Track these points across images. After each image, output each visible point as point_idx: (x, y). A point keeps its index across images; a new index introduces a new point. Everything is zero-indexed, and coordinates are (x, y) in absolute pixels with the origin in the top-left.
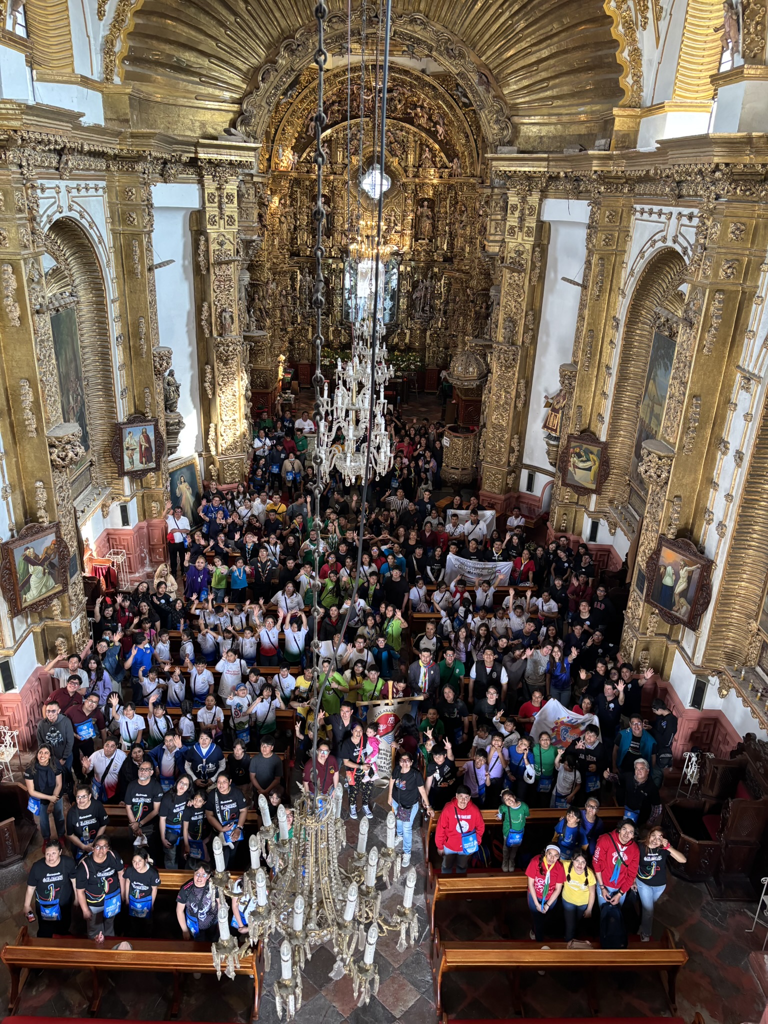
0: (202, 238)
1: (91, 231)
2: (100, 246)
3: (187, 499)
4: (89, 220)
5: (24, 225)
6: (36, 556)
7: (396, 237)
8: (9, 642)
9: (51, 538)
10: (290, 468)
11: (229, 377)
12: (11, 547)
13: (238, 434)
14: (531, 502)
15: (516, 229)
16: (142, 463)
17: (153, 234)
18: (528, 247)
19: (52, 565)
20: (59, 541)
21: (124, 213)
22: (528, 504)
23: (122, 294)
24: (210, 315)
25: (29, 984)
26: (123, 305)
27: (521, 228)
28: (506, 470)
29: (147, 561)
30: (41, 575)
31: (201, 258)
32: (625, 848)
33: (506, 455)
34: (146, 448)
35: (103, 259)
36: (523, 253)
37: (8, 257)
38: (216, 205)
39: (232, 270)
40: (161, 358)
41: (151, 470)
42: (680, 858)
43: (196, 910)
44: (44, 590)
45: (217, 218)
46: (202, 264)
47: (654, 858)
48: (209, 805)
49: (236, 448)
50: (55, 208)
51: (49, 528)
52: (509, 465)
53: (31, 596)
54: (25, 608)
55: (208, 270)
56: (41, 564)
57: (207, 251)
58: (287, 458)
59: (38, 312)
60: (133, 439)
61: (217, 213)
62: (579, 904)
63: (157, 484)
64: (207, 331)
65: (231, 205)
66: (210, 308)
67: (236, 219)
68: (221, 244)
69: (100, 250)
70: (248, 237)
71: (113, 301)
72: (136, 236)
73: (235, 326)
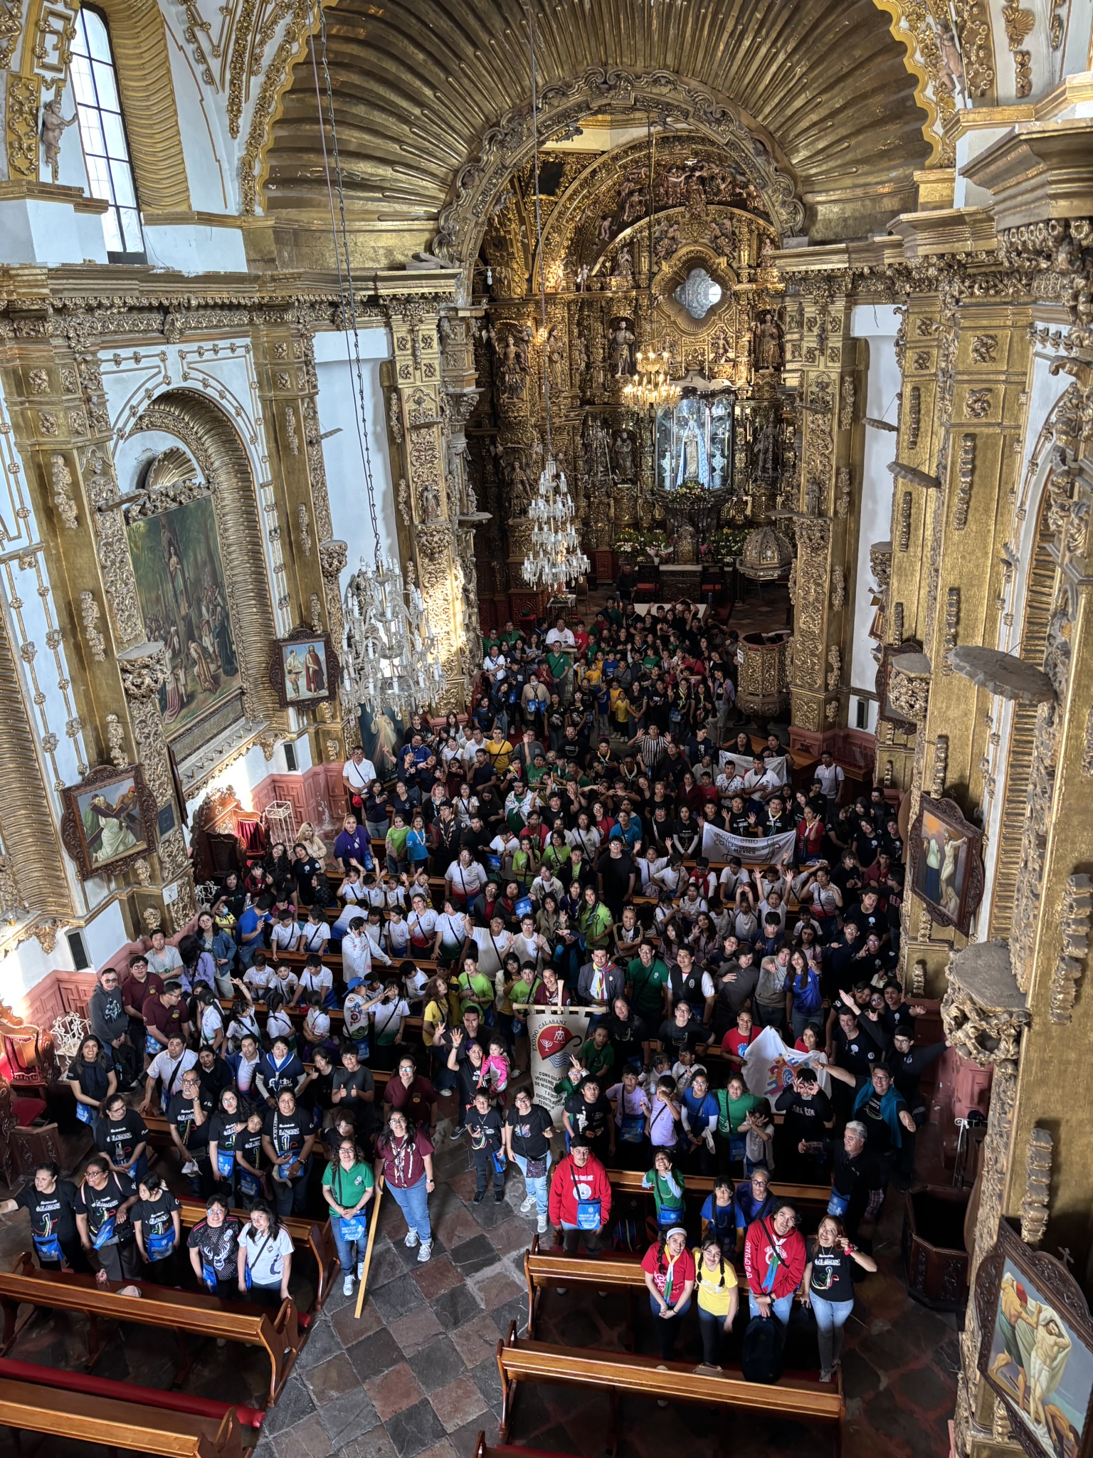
0: (394, 396)
1: (224, 402)
2: (239, 419)
3: (386, 736)
4: (220, 387)
5: (77, 408)
6: (109, 806)
7: (728, 368)
8: (81, 910)
9: (128, 785)
10: (531, 695)
11: (438, 575)
12: (75, 794)
13: (454, 650)
14: (864, 744)
15: (817, 353)
16: (310, 690)
17: (317, 398)
18: (835, 376)
19: (131, 818)
20: (140, 786)
21: (274, 375)
22: (860, 746)
23: (277, 475)
24: (409, 496)
25: (33, 1325)
26: (279, 491)
27: (822, 352)
28: (822, 696)
29: (327, 816)
30: (116, 829)
31: (394, 422)
32: (783, 1241)
33: (822, 675)
34: (315, 671)
35: (246, 435)
36: (828, 385)
37: (58, 447)
38: (409, 352)
39: (435, 437)
40: (330, 555)
41: (323, 699)
42: (867, 1265)
43: (211, 1256)
44: (121, 848)
45: (411, 369)
46: (395, 429)
47: (830, 1262)
48: (266, 1129)
49: (451, 669)
50: (160, 378)
51: (126, 771)
52: (826, 689)
53: (104, 854)
54: (97, 869)
55: (403, 436)
56: (116, 816)
57: (401, 411)
58: (527, 681)
59: (100, 510)
60: (297, 659)
61: (410, 363)
62: (716, 1314)
63: (334, 717)
64: (406, 517)
65: (430, 351)
66: (408, 486)
67: (437, 368)
68: (419, 402)
69: (240, 423)
70: (458, 390)
71: (262, 486)
72: (291, 402)
73: (443, 510)
